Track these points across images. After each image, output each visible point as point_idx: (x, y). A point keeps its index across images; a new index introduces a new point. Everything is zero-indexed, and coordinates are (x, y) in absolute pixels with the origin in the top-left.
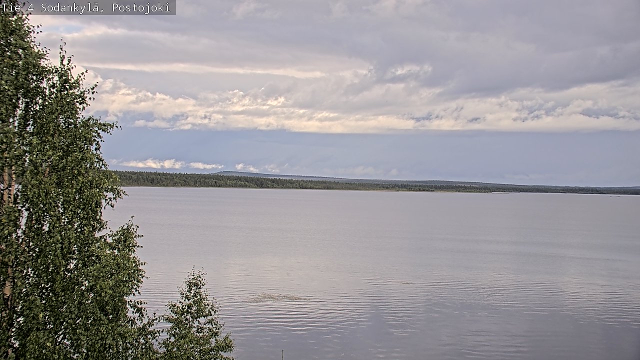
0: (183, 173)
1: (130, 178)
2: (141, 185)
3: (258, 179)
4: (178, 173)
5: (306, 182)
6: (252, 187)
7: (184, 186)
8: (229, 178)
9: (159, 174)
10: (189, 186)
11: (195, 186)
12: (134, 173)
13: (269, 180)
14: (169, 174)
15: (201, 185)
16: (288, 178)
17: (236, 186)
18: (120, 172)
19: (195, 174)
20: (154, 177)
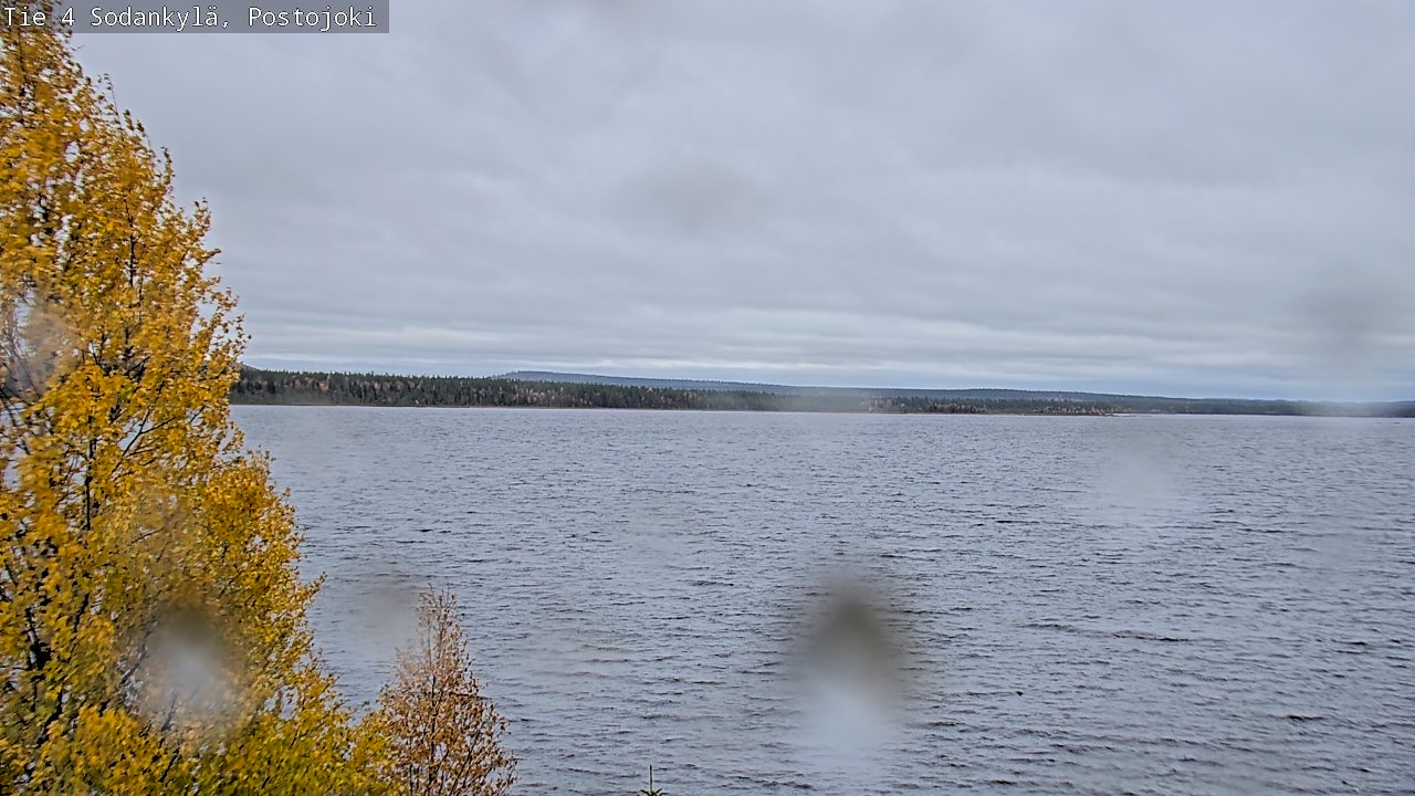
0: (431, 377)
1: (315, 387)
2: (337, 403)
3: (595, 388)
4: (419, 376)
5: (701, 393)
6: (584, 406)
7: (434, 404)
8: (532, 385)
9: (378, 379)
10: (446, 404)
11: (457, 403)
12: (322, 377)
13: (620, 389)
14: (400, 378)
15: (470, 403)
16: (661, 387)
17: (547, 404)
18: (293, 374)
19: (456, 378)
20: (368, 384)
